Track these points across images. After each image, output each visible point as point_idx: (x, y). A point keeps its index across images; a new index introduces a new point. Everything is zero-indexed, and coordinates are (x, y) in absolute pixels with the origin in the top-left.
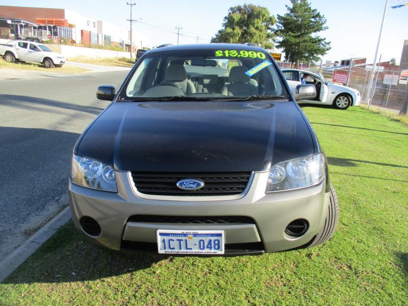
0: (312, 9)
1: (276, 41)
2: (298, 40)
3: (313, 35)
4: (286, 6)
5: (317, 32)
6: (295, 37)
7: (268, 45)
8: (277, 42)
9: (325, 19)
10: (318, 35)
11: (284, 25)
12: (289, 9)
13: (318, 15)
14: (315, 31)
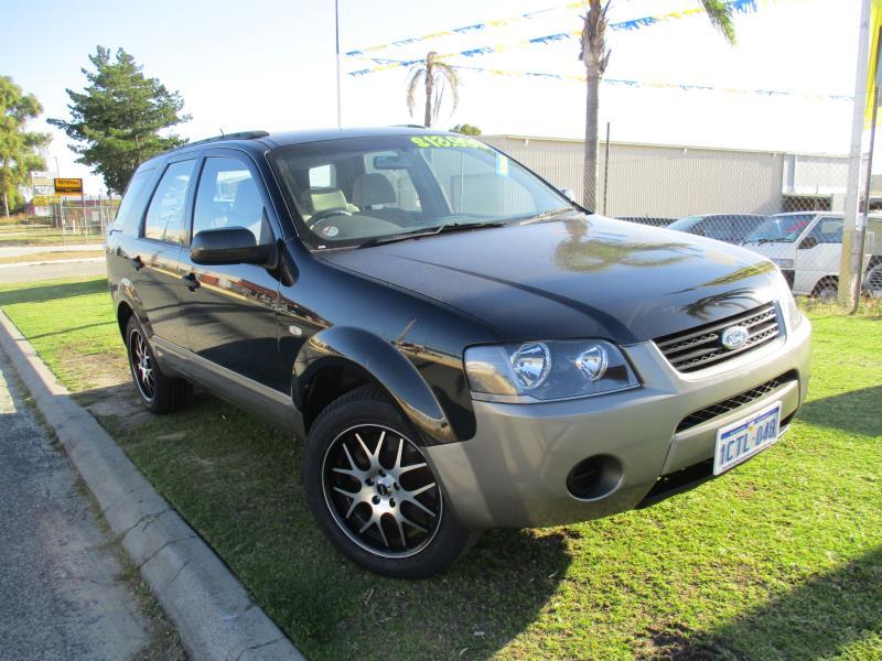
0: (146, 77)
1: (78, 149)
2: (132, 145)
3: (164, 133)
4: (84, 71)
5: (171, 127)
6: (125, 138)
7: (33, 161)
8: (81, 152)
9: (180, 99)
10: (173, 133)
11: (88, 113)
12: (90, 77)
13: (162, 90)
14: (167, 125)
